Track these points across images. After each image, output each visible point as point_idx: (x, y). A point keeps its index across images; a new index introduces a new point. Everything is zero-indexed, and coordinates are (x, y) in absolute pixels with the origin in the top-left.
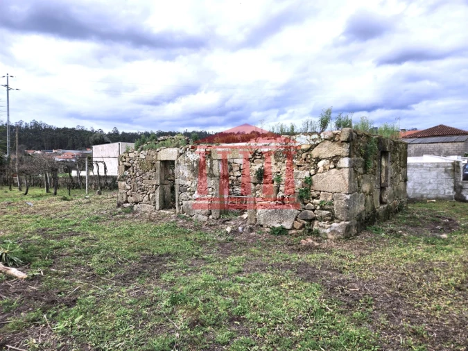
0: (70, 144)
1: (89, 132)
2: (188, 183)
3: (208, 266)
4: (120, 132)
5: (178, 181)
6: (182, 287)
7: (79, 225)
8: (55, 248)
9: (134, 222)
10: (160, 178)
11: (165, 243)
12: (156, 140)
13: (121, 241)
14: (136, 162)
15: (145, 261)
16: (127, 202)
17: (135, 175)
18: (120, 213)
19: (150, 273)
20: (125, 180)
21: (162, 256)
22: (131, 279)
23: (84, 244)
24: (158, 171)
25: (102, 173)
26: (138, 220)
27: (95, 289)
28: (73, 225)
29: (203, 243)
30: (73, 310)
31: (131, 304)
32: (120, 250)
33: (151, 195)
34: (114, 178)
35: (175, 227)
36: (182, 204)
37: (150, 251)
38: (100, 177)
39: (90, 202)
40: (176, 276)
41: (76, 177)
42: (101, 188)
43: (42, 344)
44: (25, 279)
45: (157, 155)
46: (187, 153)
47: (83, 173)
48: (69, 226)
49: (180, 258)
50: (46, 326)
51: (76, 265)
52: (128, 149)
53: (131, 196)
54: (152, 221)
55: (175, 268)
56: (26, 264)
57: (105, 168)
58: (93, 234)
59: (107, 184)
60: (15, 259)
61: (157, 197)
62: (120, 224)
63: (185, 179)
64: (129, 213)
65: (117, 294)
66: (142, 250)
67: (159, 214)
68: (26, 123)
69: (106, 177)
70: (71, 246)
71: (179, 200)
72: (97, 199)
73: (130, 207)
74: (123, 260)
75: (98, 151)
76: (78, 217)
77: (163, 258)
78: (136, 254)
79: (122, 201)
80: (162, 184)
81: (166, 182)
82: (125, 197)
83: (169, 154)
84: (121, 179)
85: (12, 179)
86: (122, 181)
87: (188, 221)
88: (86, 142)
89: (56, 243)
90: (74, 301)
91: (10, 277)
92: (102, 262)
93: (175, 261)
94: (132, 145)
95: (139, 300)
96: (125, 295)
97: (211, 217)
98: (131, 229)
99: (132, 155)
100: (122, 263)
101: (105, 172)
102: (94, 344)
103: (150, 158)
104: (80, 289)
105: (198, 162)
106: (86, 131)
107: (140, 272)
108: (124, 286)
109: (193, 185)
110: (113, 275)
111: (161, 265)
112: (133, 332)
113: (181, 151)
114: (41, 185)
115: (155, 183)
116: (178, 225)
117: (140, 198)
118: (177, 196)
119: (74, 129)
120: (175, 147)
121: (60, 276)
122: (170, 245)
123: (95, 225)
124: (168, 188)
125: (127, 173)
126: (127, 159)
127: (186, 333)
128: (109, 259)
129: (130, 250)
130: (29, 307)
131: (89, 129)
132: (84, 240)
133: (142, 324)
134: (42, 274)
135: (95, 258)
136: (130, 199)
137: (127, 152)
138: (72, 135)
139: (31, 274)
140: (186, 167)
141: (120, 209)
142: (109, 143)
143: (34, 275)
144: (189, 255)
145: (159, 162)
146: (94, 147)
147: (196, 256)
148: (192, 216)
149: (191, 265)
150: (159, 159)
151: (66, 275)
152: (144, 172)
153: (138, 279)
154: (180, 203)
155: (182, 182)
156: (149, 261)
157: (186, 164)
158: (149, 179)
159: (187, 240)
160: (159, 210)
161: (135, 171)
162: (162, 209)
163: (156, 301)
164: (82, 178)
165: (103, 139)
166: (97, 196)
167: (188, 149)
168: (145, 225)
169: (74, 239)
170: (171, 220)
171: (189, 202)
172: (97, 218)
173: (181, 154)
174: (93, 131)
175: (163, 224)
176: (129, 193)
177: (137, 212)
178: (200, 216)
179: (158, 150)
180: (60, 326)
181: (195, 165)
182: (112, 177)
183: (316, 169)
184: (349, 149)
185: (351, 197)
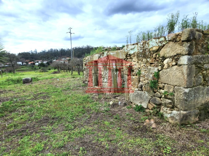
14: (87, 62)
46: (101, 57)
73: (87, 83)
83: (96, 57)
86: (84, 71)
99: (87, 58)
103: (91, 60)
125: (85, 67)
126: (85, 60)
150: (94, 60)
167: (101, 54)
176: (86, 76)
179: (93, 55)
183: (163, 66)
184: (189, 47)
185: (190, 91)
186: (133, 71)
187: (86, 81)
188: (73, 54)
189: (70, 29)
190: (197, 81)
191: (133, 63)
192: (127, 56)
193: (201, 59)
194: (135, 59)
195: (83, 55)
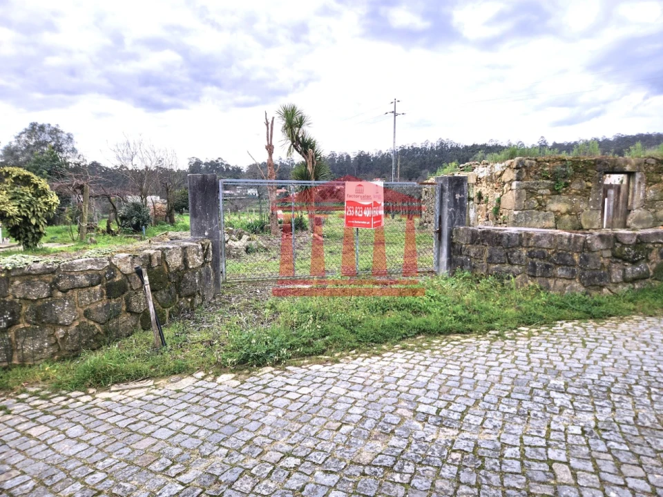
4: (550, 144)
106: (501, 146)
131: (504, 144)
183: (503, 191)
184: (518, 174)
185: (519, 213)
186: (482, 198)
187: (425, 222)
188: (396, 170)
189: (395, 102)
190: (528, 205)
191: (483, 188)
192: (477, 180)
193: (534, 184)
194: (484, 184)
195: (423, 172)
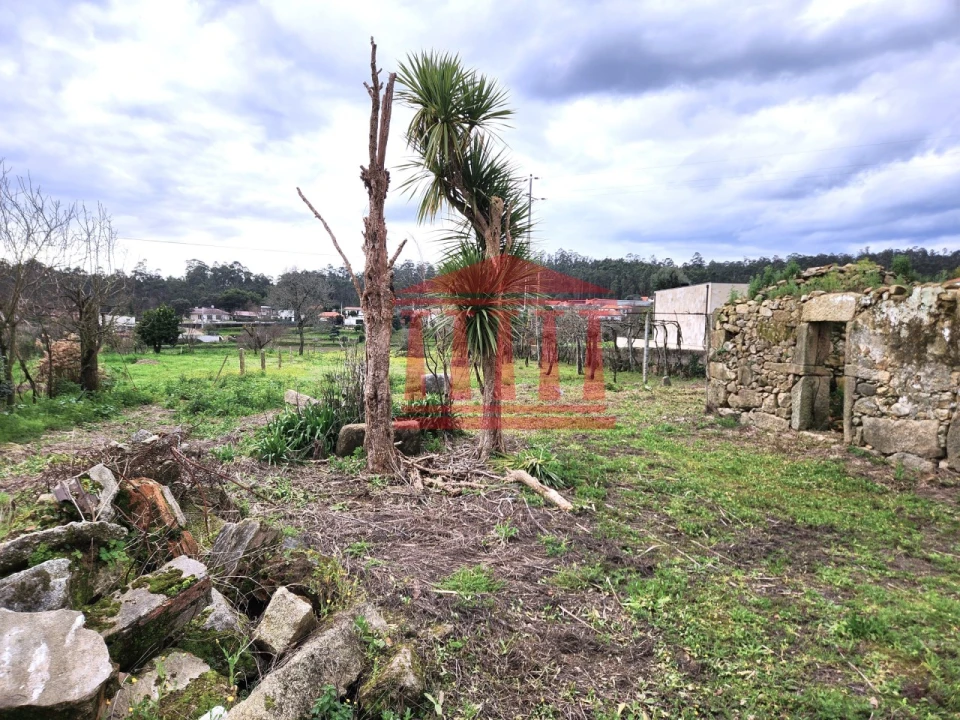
0: (613, 288)
1: (647, 265)
2: (883, 376)
3: (943, 580)
4: (707, 263)
5: (853, 370)
6: (874, 606)
7: (638, 437)
8: (608, 471)
9: (743, 448)
10: (806, 360)
11: (819, 503)
12: (799, 277)
13: (722, 480)
14: (750, 324)
15: (776, 530)
16: (726, 405)
17: (747, 350)
18: (712, 425)
19: (792, 557)
20: (724, 361)
21: (816, 529)
22: (750, 559)
23: (654, 472)
24: (801, 345)
25: (672, 345)
26: (752, 445)
27: (682, 556)
28: (629, 436)
29: (920, 522)
30: (653, 583)
31: (757, 606)
32: (723, 498)
33: (782, 396)
34: (695, 356)
35: (844, 473)
36: (860, 424)
37: (785, 512)
38: (668, 352)
39: (652, 398)
40: (857, 581)
41: (626, 350)
42: (669, 373)
43: (609, 623)
44: (570, 511)
45: (801, 309)
46: (883, 305)
47: (639, 344)
48: (624, 436)
49: (862, 543)
50: (611, 595)
51: (644, 506)
52: (734, 296)
53: (737, 394)
54: (784, 451)
55: (852, 562)
56: (568, 488)
57: (679, 335)
58: (665, 457)
59: (681, 365)
60: (554, 476)
61: (797, 401)
62: (716, 448)
63: (872, 365)
64: (731, 427)
65: (726, 578)
66: (768, 506)
67: (799, 438)
68: (549, 255)
69: (679, 353)
70: (632, 472)
71: (852, 414)
72: (665, 393)
73: (732, 415)
74: (730, 517)
75: (666, 302)
76: (634, 423)
77: (818, 534)
78: (756, 513)
79: (716, 403)
80: (809, 374)
81: (819, 370)
82: (722, 395)
83: (835, 305)
84: (717, 357)
85: (528, 348)
86: (718, 361)
87: (876, 464)
88: (641, 285)
89: (608, 463)
90: (650, 568)
91: (549, 504)
92: (689, 512)
93: (851, 548)
94: (743, 289)
95: (775, 604)
96: (742, 585)
97: (943, 464)
98: (739, 460)
99: (742, 309)
100: (727, 522)
101: (679, 343)
102: (696, 656)
103: (784, 316)
104: (656, 550)
105: (915, 327)
106: (642, 264)
107: (769, 551)
108: (739, 567)
109: (895, 382)
110: (713, 540)
111: (815, 547)
112: (770, 660)
113: (866, 300)
114: (568, 360)
115: (793, 370)
116: (850, 470)
117: (756, 400)
118: (847, 404)
119: (621, 261)
120: (849, 290)
121: (621, 519)
122: (832, 509)
123: (666, 441)
124: (823, 385)
125: (730, 346)
126: (732, 318)
127: (898, 706)
128: (703, 510)
129: (743, 502)
130: (583, 557)
131: (648, 260)
132: (651, 466)
133: (788, 652)
134: (594, 509)
135: (677, 502)
136: (733, 399)
137: (733, 303)
138: (619, 272)
139: (578, 505)
140: (879, 339)
141: (711, 418)
142: (686, 285)
143: (582, 509)
144: (886, 543)
145: (805, 325)
146: (658, 293)
147: (906, 547)
148: (886, 455)
149: (893, 565)
150: (805, 317)
151: (630, 521)
152: (769, 347)
153: (765, 563)
154: (856, 420)
155: (863, 372)
156: (785, 533)
157: (879, 331)
158: (779, 361)
159: (876, 507)
160: (800, 430)
161: (747, 342)
162: (807, 429)
163: (814, 618)
164: (636, 352)
165: (676, 278)
166: (664, 388)
167: (885, 296)
168: (770, 458)
169: (634, 460)
170: (832, 457)
171: (882, 421)
172: (670, 429)
173: (866, 307)
174: (654, 262)
175: (810, 461)
176: (732, 386)
177: (745, 428)
178: (911, 459)
179: (804, 297)
180: (635, 603)
181: (904, 333)
182: (691, 352)
